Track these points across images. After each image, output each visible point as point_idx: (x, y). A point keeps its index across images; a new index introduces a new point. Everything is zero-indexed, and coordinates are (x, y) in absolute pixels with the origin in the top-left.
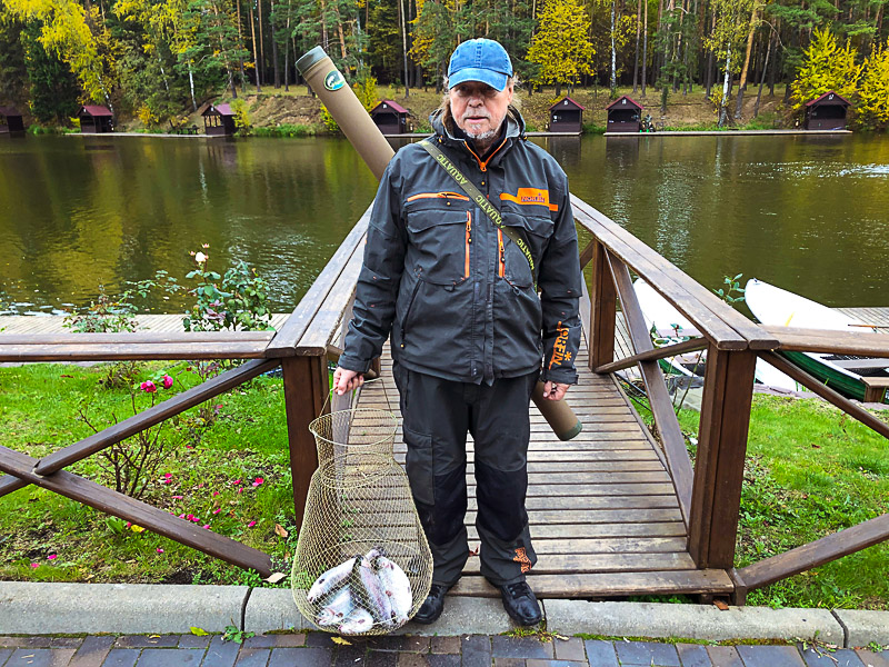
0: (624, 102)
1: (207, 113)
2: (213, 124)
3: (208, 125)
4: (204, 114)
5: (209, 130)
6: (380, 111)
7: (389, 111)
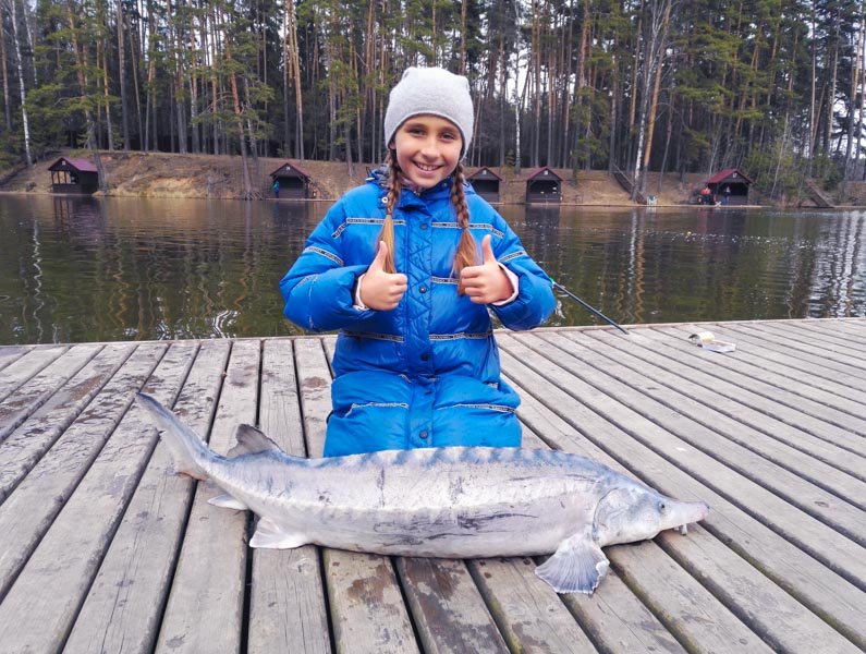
0: (546, 173)
1: (55, 168)
2: (62, 181)
3: (56, 182)
4: (51, 169)
5: (57, 188)
6: (281, 173)
7: (294, 174)
